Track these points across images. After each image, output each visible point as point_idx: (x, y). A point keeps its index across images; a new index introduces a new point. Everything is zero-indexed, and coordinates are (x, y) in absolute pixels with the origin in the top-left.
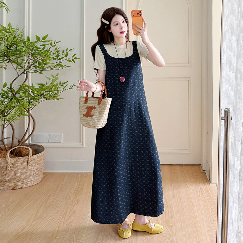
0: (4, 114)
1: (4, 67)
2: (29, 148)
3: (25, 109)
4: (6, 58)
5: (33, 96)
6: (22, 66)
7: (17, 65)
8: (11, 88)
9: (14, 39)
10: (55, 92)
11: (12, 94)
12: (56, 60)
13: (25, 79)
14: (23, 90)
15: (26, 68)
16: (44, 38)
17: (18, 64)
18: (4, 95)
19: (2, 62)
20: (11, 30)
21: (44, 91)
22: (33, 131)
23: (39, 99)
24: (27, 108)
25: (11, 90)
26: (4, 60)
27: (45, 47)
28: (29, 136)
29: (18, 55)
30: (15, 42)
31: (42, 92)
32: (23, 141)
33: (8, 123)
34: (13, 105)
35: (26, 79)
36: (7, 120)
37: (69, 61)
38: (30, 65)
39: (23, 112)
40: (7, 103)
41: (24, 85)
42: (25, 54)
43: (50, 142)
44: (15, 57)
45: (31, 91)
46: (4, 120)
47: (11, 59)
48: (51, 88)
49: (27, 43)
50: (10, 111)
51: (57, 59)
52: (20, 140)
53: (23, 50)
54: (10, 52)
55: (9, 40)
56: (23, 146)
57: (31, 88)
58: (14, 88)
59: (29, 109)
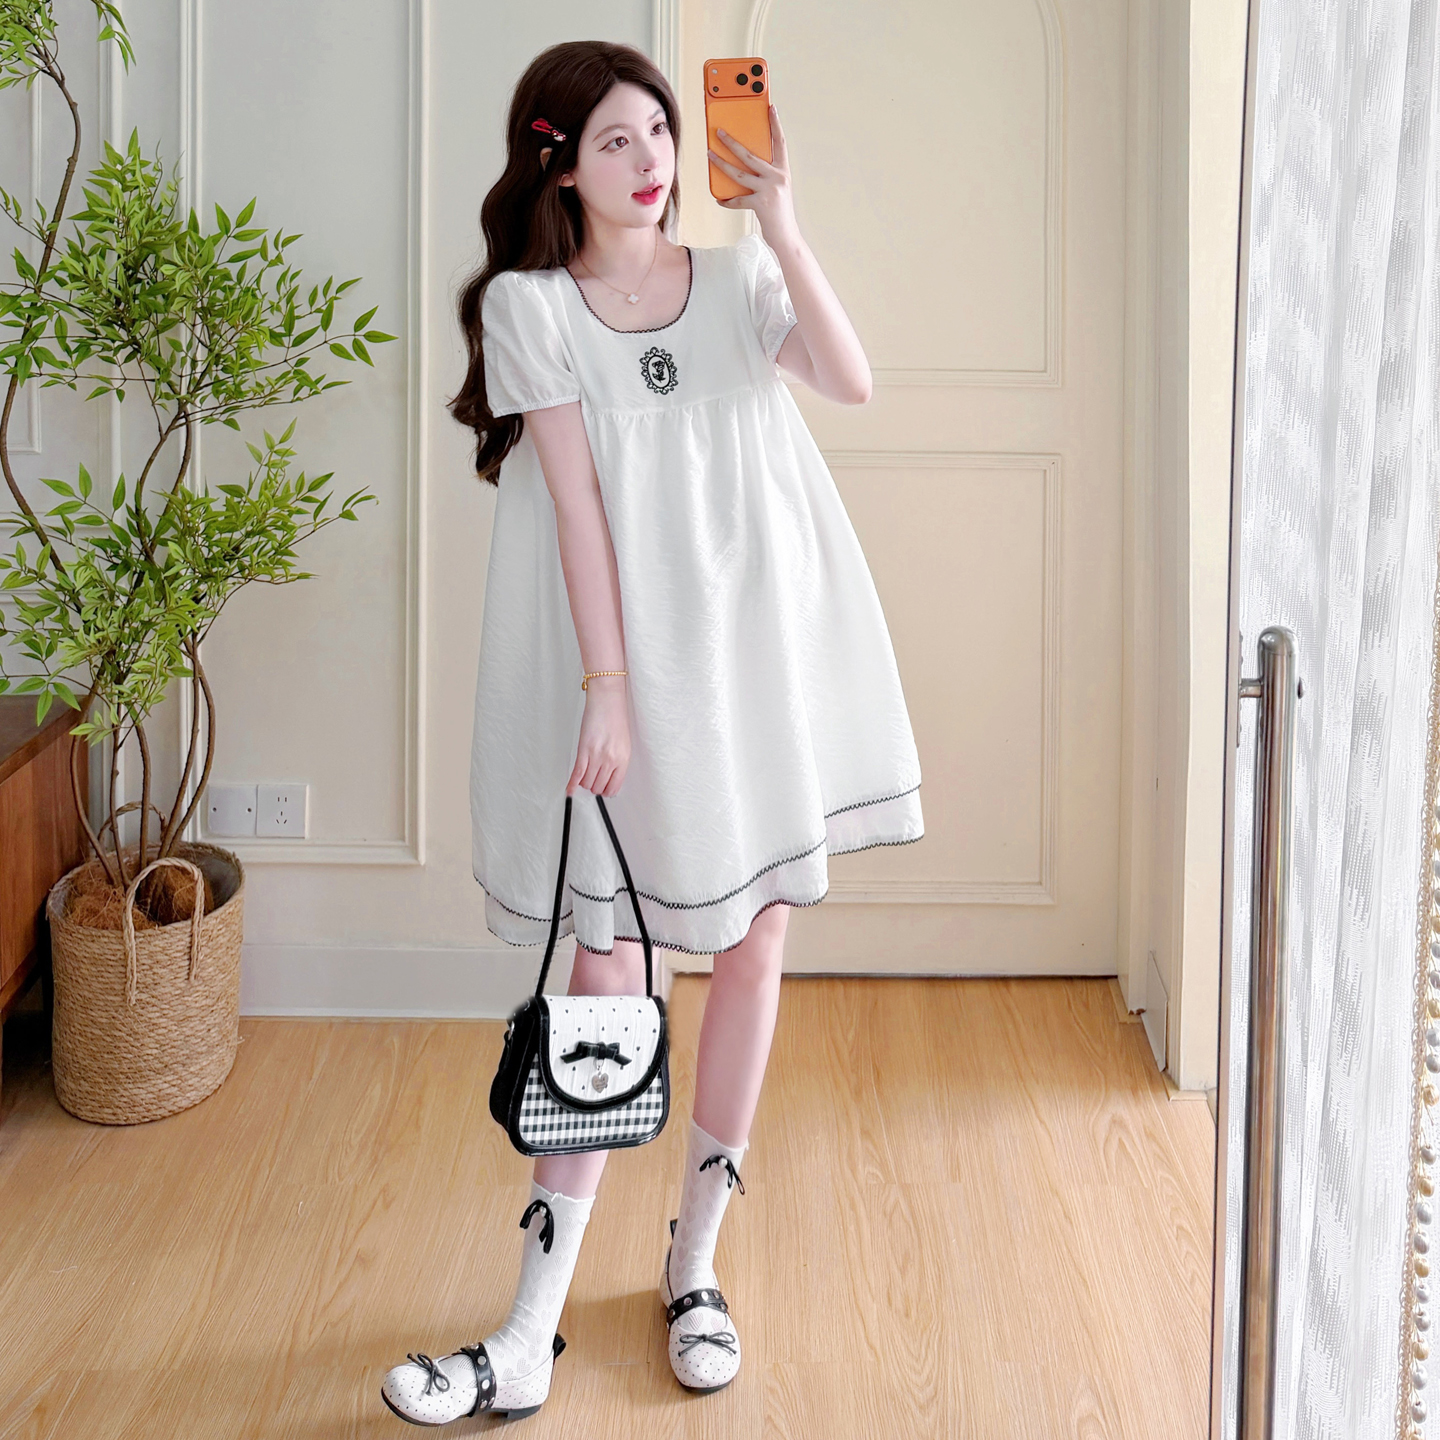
0: (118, 663)
1: (117, 384)
2: (197, 873)
3: (181, 635)
4: (123, 333)
5: (206, 559)
6: (173, 379)
7: (158, 376)
8: (137, 510)
9: (146, 223)
10: (279, 534)
11: (140, 547)
12: (282, 345)
13: (182, 460)
14: (175, 526)
15: (184, 393)
16: (244, 218)
17: (159, 369)
18: (117, 555)
19: (110, 354)
20: (137, 172)
21: (243, 531)
22: (206, 767)
23: (228, 577)
24: (189, 628)
25: (137, 523)
26: (117, 343)
27: (244, 267)
28: (193, 799)
29: (161, 317)
30: (151, 239)
31: (237, 536)
32: (175, 827)
33: (128, 722)
34: (147, 613)
35: (185, 459)
36: (126, 704)
37: (337, 350)
38: (198, 376)
39: (176, 652)
40: (124, 599)
41: (180, 496)
42: (181, 310)
43: (259, 833)
44: (152, 328)
45: (202, 527)
46: (116, 699)
47: (138, 337)
48: (265, 514)
49: (188, 241)
50: (135, 646)
51: (285, 340)
52: (167, 822)
53: (177, 286)
54: (135, 297)
55: (132, 224)
56: (176, 856)
57: (202, 510)
58: (146, 513)
59: (194, 635)
